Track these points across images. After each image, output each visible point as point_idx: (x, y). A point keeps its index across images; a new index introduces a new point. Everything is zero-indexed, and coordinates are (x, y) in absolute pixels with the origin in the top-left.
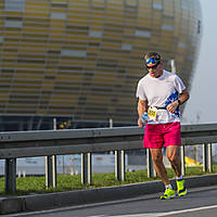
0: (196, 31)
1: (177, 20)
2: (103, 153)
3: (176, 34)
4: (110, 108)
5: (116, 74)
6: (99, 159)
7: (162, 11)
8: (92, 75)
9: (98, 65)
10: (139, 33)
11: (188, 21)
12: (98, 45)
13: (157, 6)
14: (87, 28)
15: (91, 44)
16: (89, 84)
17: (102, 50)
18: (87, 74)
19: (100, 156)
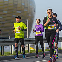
0: (34, 11)
1: (28, 8)
2: (7, 46)
3: (28, 12)
4: (9, 33)
5: (11, 23)
6: (6, 48)
7: (24, 5)
8: (4, 23)
9: (6, 21)
10: (18, 12)
11: (32, 9)
12: (6, 15)
13: (23, 4)
14: (3, 10)
15: (4, 15)
16: (3, 26)
17: (7, 16)
18: (2, 23)
19: (6, 47)
